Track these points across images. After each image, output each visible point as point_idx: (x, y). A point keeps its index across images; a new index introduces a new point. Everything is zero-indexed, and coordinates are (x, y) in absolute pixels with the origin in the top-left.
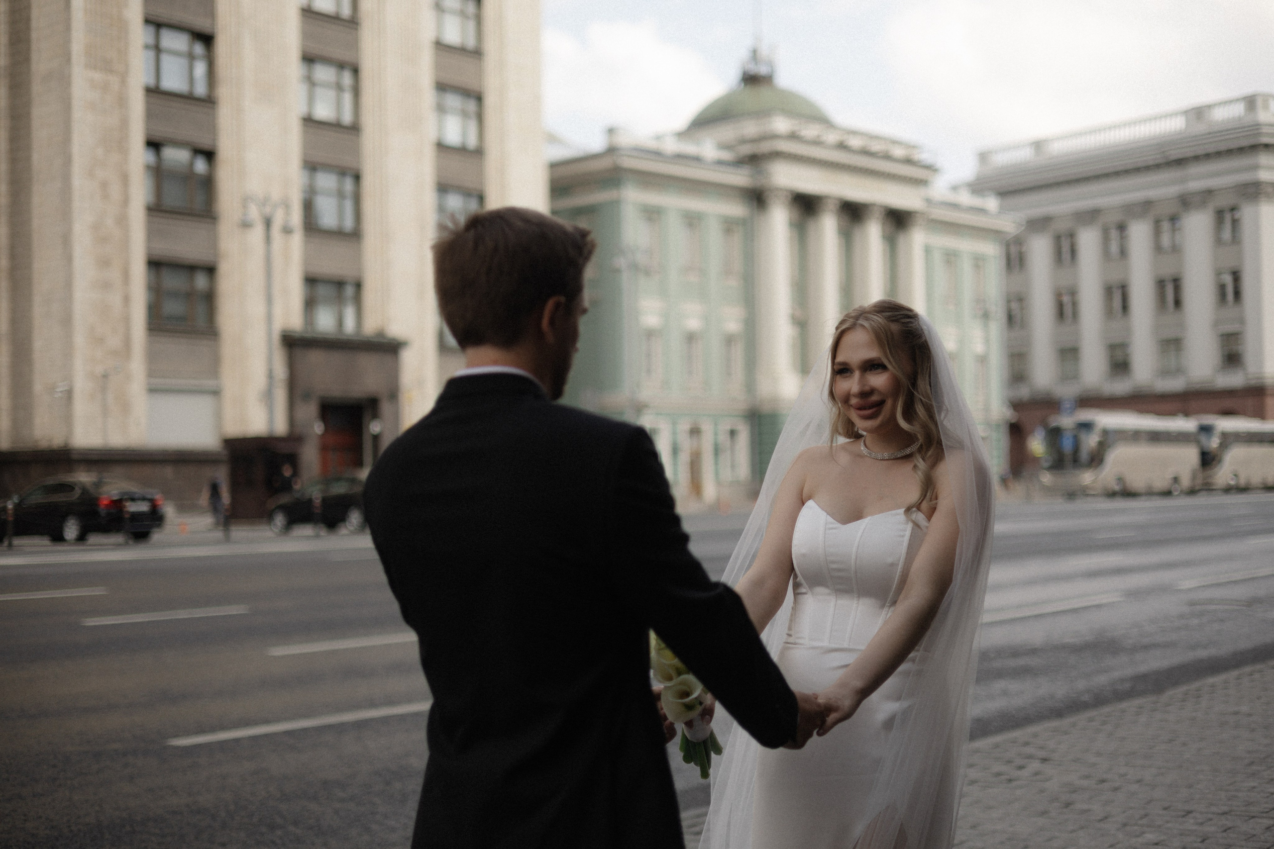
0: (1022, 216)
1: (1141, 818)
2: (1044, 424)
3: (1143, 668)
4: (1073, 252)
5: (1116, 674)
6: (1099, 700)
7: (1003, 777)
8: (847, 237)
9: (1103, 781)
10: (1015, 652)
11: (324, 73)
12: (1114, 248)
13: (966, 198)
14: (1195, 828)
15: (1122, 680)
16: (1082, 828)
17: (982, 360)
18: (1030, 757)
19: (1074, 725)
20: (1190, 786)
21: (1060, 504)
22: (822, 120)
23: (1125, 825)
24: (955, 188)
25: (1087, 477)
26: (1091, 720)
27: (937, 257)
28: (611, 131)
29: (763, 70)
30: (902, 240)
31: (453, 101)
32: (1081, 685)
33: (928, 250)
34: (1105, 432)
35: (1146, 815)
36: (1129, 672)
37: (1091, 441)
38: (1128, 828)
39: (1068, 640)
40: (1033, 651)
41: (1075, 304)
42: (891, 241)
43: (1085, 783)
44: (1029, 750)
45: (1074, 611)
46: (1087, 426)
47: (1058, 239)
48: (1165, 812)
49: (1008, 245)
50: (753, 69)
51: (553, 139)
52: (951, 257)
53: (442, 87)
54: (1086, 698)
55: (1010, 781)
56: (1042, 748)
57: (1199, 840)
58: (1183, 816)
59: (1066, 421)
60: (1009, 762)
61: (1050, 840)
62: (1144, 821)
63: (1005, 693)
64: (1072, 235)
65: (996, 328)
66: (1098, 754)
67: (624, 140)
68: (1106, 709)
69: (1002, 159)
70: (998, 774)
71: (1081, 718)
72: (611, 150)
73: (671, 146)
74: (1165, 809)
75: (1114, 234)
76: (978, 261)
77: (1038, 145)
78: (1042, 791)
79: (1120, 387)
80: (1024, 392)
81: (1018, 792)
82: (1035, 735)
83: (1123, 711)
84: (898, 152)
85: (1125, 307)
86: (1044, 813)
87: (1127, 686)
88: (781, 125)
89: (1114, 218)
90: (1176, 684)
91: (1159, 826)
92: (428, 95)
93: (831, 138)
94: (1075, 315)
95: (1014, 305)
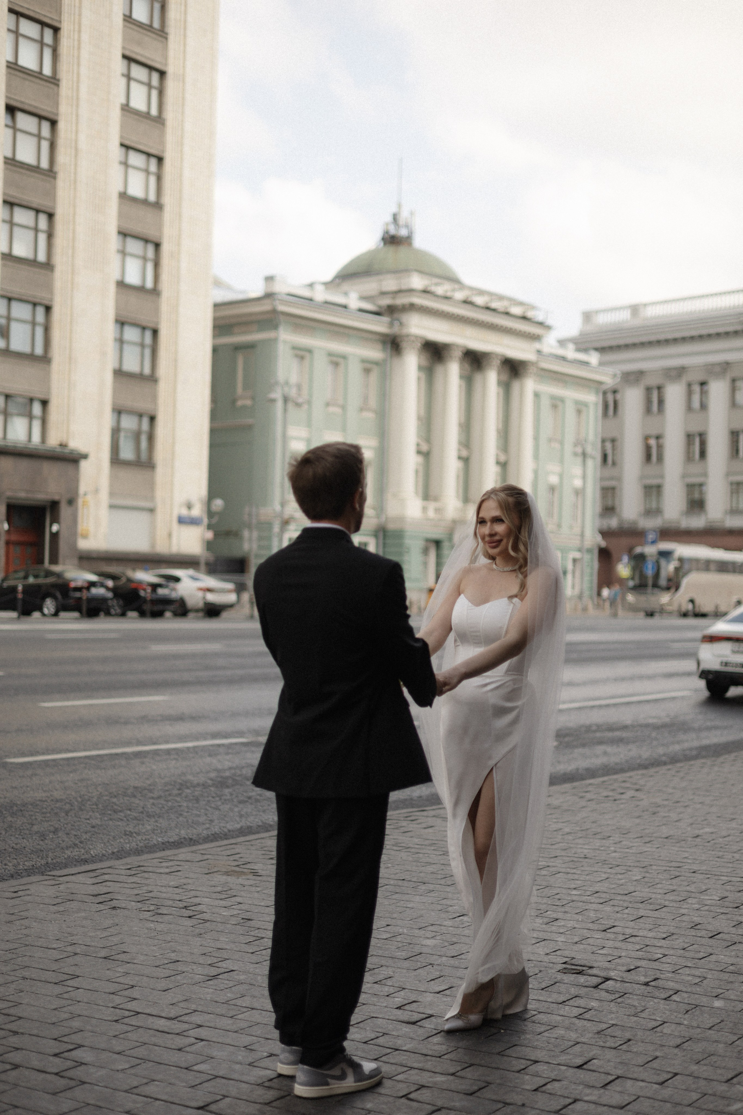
0: (619, 369)
1: (703, 821)
2: (630, 550)
3: (706, 742)
4: (661, 402)
5: (686, 745)
6: (674, 760)
7: (610, 798)
8: (468, 381)
9: (678, 802)
10: (611, 728)
11: (22, 216)
12: (696, 403)
13: (571, 353)
14: (737, 826)
15: (691, 749)
16: (664, 825)
17: (579, 493)
18: (628, 788)
19: (657, 772)
20: (736, 807)
21: (641, 620)
22: (454, 280)
23: (692, 824)
24: (562, 343)
25: (665, 598)
26: (669, 770)
27: (545, 402)
28: (269, 279)
29: (403, 232)
30: (516, 385)
31: (134, 246)
32: (661, 750)
33: (537, 395)
34: (681, 560)
35: (705, 820)
36: (696, 744)
37: (669, 568)
38: (694, 826)
39: (651, 721)
40: (625, 728)
41: (660, 447)
42: (506, 387)
43: (666, 803)
44: (628, 785)
45: (656, 701)
46: (666, 555)
47: (648, 390)
48: (718, 819)
49: (605, 393)
50: (392, 231)
51: (218, 283)
52: (557, 403)
53: (124, 234)
54: (664, 759)
55: (615, 800)
56: (636, 784)
57: (739, 832)
58: (730, 821)
59: (650, 550)
60: (613, 790)
61: (644, 829)
62: (705, 822)
63: (605, 753)
64: (659, 388)
65: (593, 465)
66: (674, 788)
67: (279, 288)
68: (679, 765)
69: (603, 319)
70: (607, 797)
71: (663, 769)
72: (269, 296)
73: (320, 295)
74: (719, 817)
75: (697, 388)
76: (580, 408)
77: (635, 309)
78: (638, 806)
79: (697, 522)
80: (613, 523)
81: (622, 806)
82: (631, 777)
83: (692, 765)
84: (516, 310)
85: (703, 454)
86: (639, 817)
87: (694, 753)
88: (417, 282)
89: (697, 376)
90: (729, 752)
91: (714, 825)
92: (114, 241)
93: (459, 296)
94: (660, 458)
95: (608, 446)
